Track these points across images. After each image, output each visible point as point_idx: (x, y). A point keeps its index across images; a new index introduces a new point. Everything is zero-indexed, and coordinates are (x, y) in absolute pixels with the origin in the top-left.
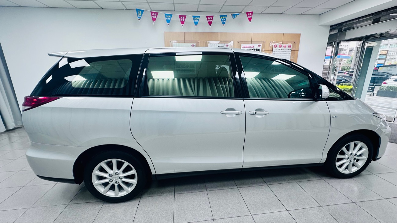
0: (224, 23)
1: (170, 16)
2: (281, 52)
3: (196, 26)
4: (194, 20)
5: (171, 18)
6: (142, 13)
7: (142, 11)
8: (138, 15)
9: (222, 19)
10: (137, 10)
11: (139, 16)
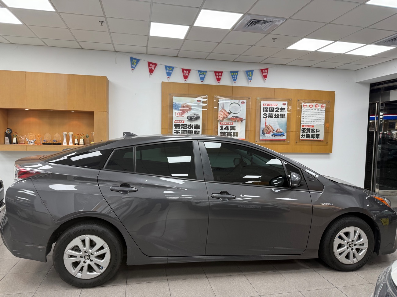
2: (312, 113)
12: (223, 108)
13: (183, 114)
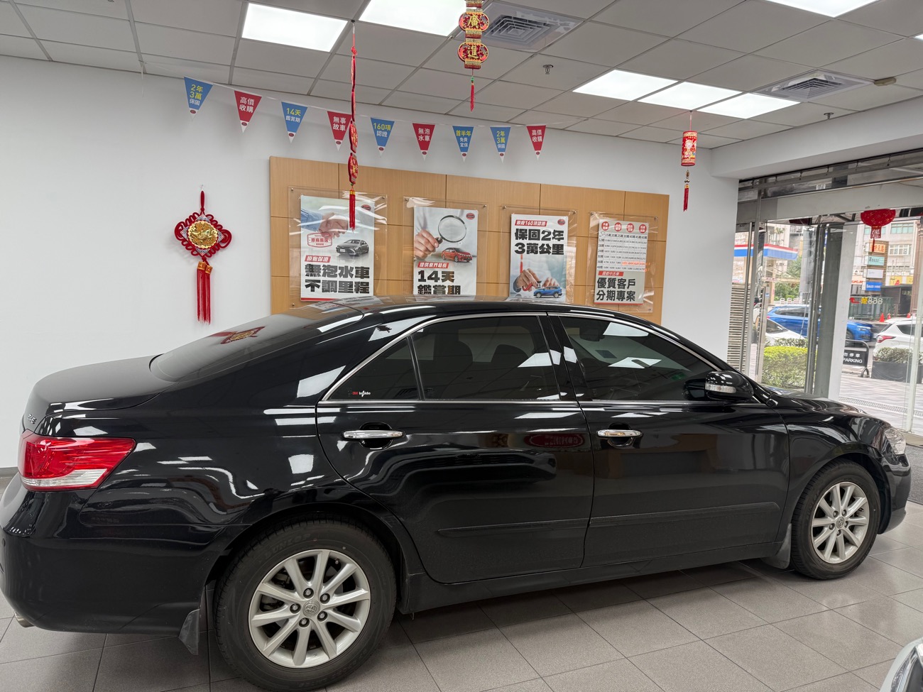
0: (464, 149)
1: (298, 112)
2: (621, 244)
3: (382, 149)
4: (375, 131)
5: (301, 118)
6: (204, 94)
7: (207, 88)
8: (189, 98)
9: (458, 138)
10: (189, 83)
11: (192, 101)
12: (424, 228)
13: (327, 241)
